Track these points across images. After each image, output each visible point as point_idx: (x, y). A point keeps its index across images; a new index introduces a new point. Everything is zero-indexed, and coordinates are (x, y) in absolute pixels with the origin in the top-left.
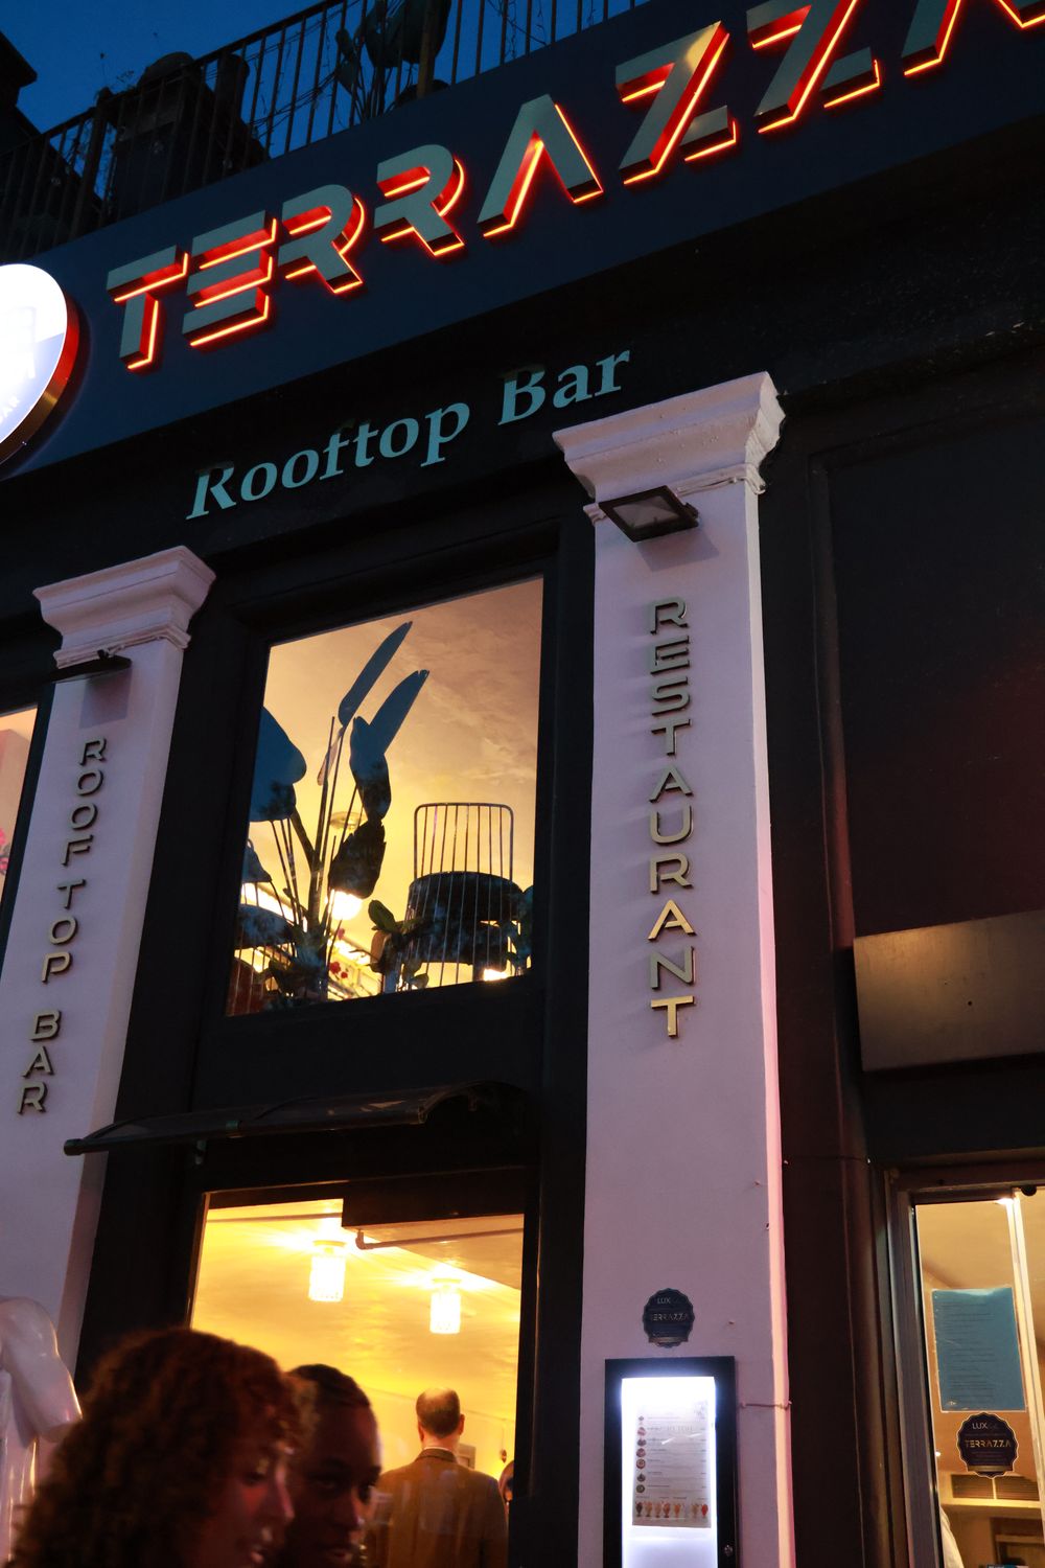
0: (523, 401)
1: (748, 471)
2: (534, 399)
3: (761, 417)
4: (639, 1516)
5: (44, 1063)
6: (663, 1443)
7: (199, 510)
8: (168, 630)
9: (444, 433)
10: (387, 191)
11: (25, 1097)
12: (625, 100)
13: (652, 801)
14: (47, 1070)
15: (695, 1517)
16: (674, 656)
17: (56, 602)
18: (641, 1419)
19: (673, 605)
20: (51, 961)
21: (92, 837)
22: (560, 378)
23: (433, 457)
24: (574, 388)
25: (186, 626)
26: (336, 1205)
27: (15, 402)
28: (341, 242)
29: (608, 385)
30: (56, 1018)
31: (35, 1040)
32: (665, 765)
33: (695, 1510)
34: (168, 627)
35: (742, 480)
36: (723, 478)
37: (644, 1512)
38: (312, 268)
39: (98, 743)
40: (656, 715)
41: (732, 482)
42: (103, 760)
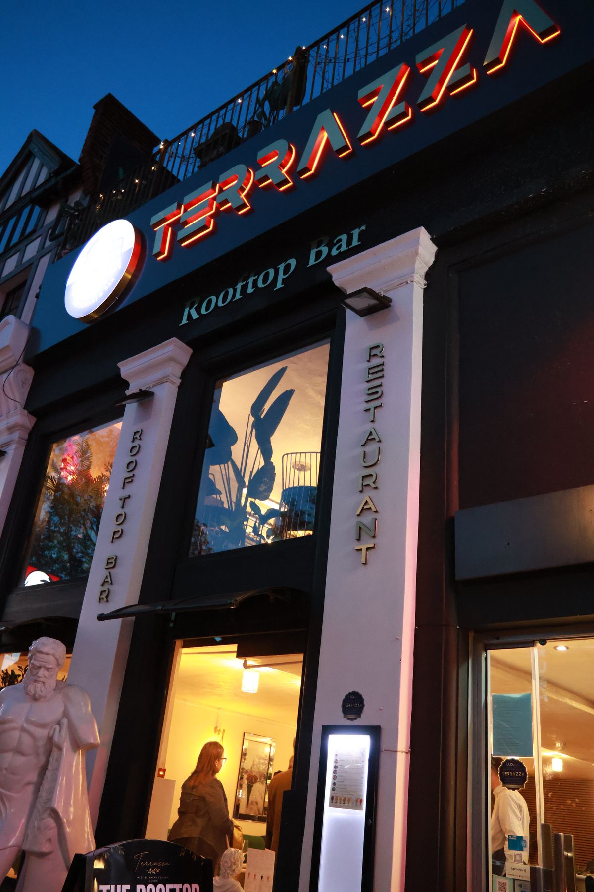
0: (319, 254)
1: (415, 277)
2: (323, 253)
3: (421, 250)
4: (332, 802)
5: (109, 580)
6: (345, 767)
7: (184, 321)
8: (169, 377)
9: (284, 273)
10: (263, 164)
11: (101, 595)
12: (364, 106)
13: (363, 445)
14: (110, 582)
15: (357, 805)
16: (376, 372)
17: (127, 368)
18: (336, 755)
19: (378, 347)
20: (115, 533)
21: (134, 475)
22: (335, 241)
23: (279, 285)
24: (341, 245)
25: (179, 375)
26: (234, 647)
27: (113, 280)
28: (242, 190)
29: (355, 242)
30: (115, 558)
31: (107, 569)
32: (369, 427)
33: (357, 801)
34: (169, 376)
35: (413, 282)
36: (403, 282)
37: (334, 801)
38: (229, 204)
39: (139, 431)
40: (367, 402)
41: (408, 283)
42: (140, 439)
